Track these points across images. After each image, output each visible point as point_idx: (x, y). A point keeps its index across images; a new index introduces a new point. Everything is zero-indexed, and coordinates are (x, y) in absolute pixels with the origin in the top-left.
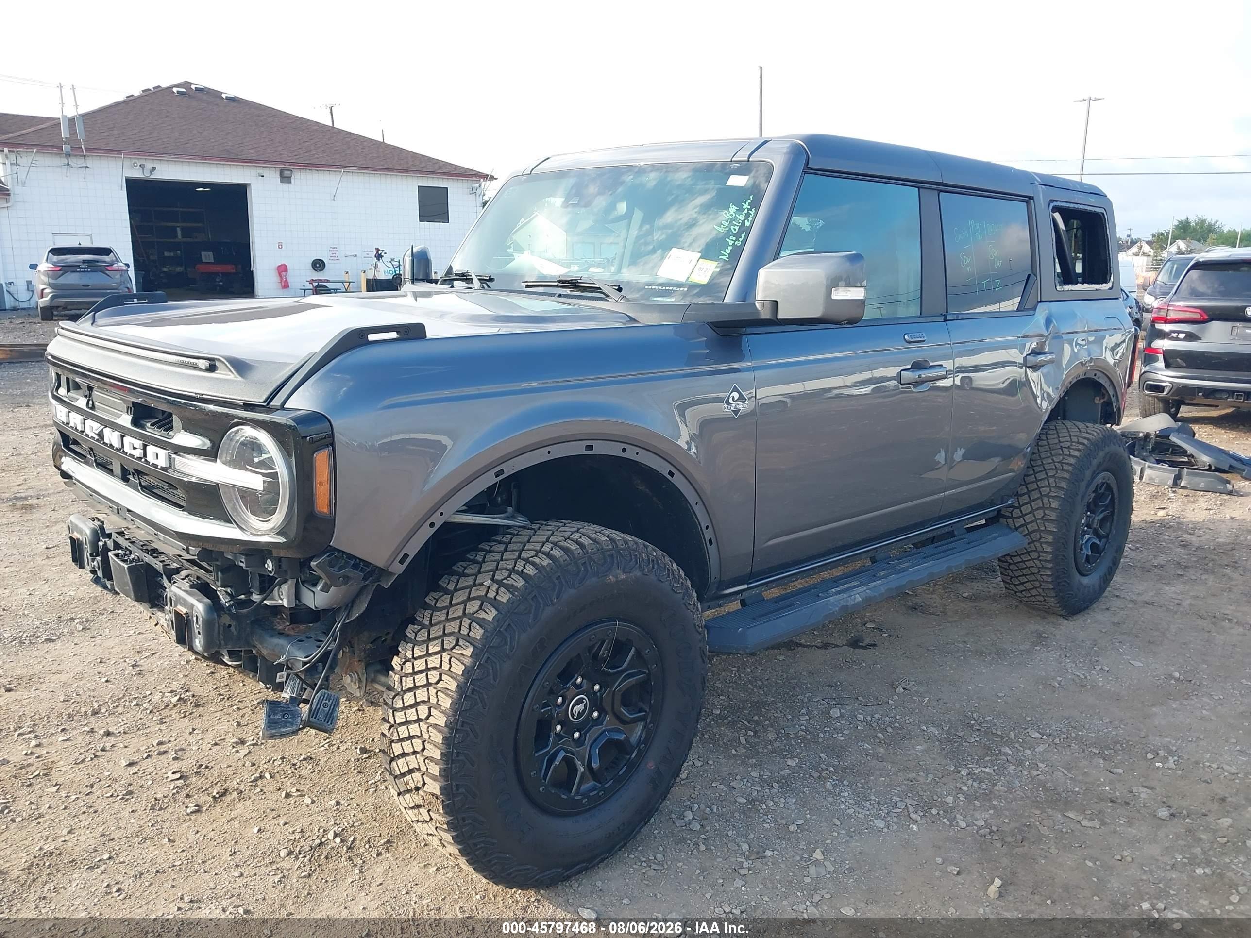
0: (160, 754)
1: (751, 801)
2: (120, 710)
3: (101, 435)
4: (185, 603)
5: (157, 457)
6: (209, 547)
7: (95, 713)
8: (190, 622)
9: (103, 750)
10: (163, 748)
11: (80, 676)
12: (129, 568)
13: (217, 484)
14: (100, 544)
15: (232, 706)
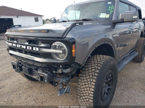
0: (29, 97)
1: (121, 93)
2: (20, 90)
3: (21, 47)
4: (42, 74)
5: (36, 49)
6: (48, 64)
7: (16, 91)
8: (44, 77)
9: (20, 97)
10: (29, 96)
11: (11, 85)
12: (28, 69)
13: (51, 53)
14: (19, 65)
15: (37, 87)
